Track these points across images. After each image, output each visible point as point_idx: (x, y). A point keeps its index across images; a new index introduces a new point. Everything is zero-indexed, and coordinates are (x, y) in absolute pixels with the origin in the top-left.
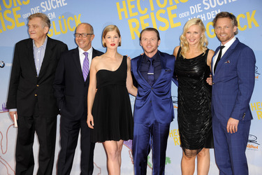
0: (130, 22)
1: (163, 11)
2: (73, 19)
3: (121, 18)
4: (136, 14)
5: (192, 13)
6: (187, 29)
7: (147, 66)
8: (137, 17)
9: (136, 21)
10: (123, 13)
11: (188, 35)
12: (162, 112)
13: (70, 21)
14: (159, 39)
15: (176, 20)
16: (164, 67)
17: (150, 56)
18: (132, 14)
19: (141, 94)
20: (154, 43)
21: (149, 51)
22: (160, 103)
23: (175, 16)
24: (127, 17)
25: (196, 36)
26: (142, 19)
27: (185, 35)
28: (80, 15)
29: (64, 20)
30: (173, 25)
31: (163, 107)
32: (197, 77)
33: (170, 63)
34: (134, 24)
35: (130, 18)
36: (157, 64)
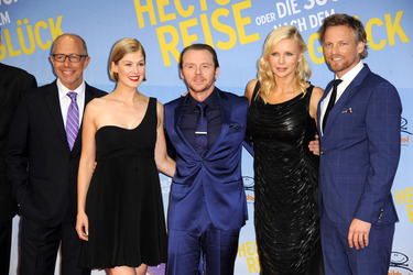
0: (160, 32)
1: (225, 12)
2: (45, 26)
3: (142, 24)
4: (172, 16)
5: (281, 16)
6: (272, 47)
7: (194, 118)
8: (175, 23)
9: (170, 29)
10: (146, 15)
11: (275, 59)
12: (224, 209)
13: (41, 28)
14: (217, 65)
15: (249, 29)
16: (226, 119)
17: (201, 97)
18: (164, 18)
19: (182, 172)
20: (207, 73)
21: (198, 88)
22: (220, 190)
23: (248, 20)
24: (153, 22)
25: (289, 60)
26: (184, 26)
27: (268, 59)
28: (60, 18)
29: (29, 28)
30: (245, 40)
31: (227, 197)
32: (290, 139)
33: (239, 113)
34: (168, 37)
35: (160, 24)
36: (212, 114)
